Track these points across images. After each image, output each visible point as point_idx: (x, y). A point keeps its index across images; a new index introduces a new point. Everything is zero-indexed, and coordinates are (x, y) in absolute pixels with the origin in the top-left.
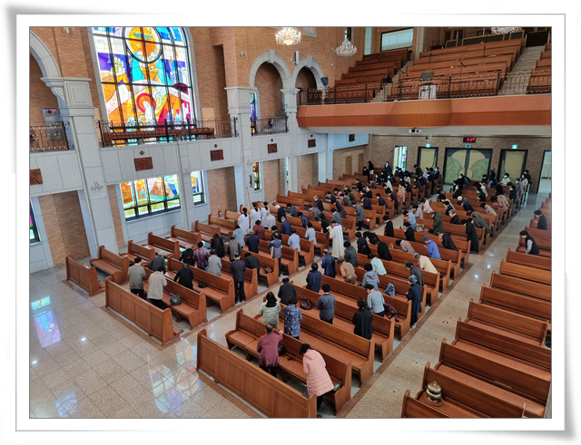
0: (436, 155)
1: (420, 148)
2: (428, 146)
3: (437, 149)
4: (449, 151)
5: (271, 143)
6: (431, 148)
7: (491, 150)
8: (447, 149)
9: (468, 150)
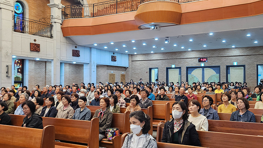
0: (180, 73)
1: (167, 69)
2: (173, 66)
3: (180, 68)
4: (189, 69)
5: (34, 42)
6: (176, 68)
7: (219, 67)
8: (187, 68)
9: (203, 68)
